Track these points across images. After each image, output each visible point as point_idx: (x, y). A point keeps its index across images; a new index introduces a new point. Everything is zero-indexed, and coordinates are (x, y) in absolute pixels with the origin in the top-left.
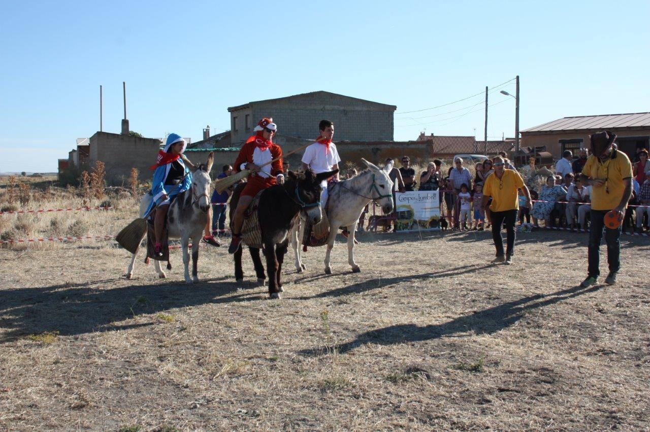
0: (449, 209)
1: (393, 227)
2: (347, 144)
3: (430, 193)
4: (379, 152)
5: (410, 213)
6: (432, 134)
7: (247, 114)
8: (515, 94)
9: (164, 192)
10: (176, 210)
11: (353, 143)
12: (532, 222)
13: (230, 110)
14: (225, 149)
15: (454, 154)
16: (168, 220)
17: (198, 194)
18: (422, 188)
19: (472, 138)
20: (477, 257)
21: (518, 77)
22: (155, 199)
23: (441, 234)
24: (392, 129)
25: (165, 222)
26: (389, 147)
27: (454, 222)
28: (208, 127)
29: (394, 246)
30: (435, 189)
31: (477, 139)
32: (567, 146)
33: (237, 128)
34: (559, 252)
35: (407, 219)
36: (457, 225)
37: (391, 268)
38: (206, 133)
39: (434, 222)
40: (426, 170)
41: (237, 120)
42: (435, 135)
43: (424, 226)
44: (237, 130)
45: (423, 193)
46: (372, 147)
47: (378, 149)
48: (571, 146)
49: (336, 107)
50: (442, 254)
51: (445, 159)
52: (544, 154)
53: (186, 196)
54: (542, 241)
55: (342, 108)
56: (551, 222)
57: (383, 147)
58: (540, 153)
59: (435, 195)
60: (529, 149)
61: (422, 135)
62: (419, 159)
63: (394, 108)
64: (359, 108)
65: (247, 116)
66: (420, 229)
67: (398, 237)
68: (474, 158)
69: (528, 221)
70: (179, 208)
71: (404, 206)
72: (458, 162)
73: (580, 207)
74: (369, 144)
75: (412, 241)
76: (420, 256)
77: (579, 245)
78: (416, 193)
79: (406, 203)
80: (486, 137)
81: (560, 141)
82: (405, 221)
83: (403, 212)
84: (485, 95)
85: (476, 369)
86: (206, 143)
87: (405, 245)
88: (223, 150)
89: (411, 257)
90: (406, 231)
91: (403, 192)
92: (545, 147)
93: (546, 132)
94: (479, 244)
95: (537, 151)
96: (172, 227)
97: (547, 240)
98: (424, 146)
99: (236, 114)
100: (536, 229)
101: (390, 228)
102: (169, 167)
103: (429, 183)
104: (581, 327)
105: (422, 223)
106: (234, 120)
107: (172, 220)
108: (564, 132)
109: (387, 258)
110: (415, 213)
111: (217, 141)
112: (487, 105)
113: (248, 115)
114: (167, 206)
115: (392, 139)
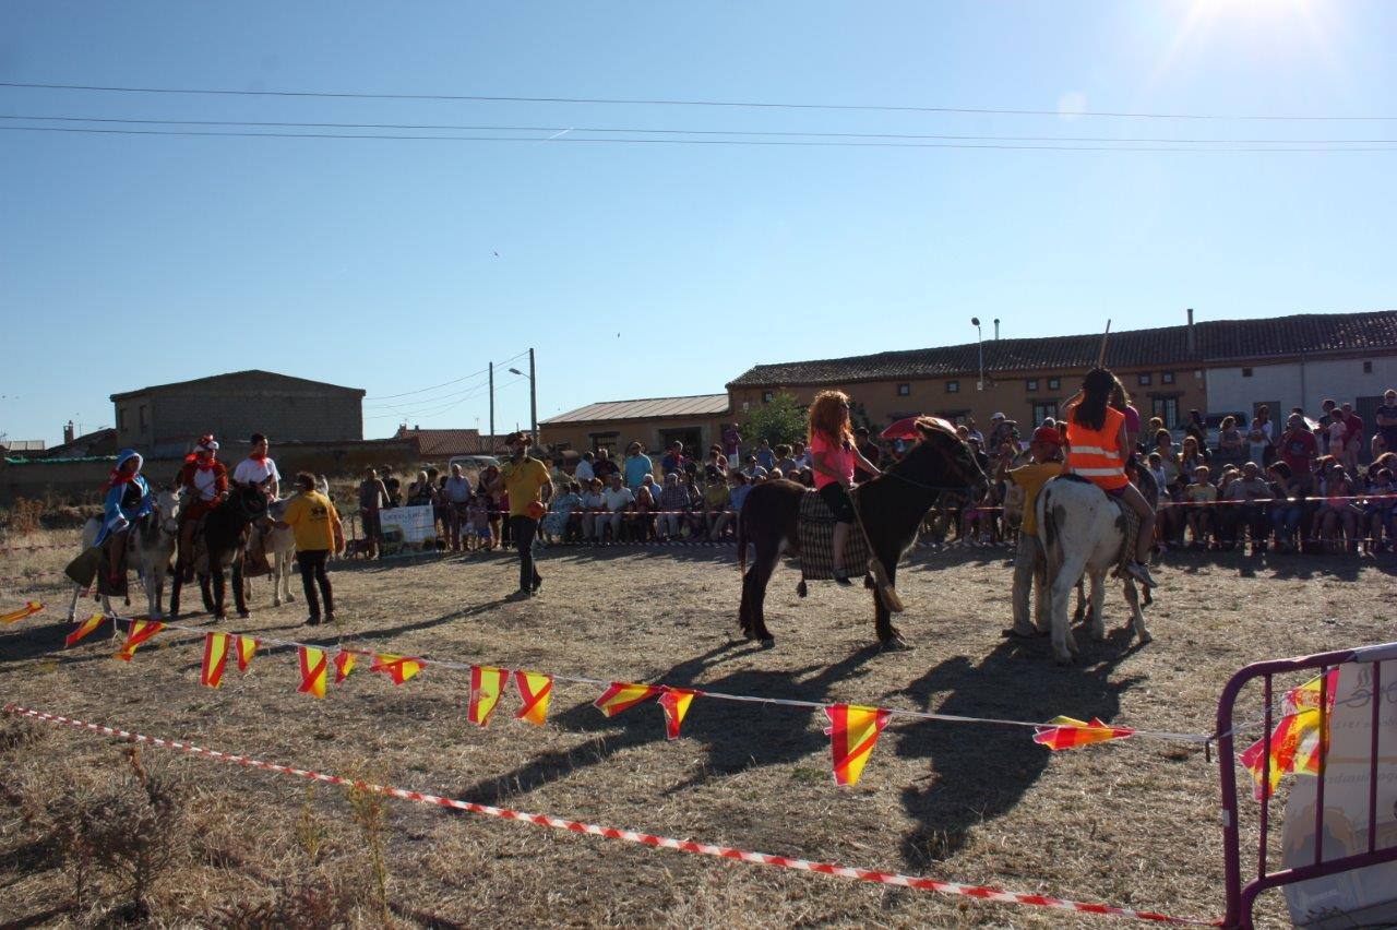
0: (446, 528)
1: (377, 553)
2: (295, 445)
3: (422, 509)
4: (343, 456)
5: (398, 535)
6: (417, 427)
7: (143, 404)
8: (529, 373)
9: (122, 516)
10: (138, 536)
11: (306, 444)
12: (545, 537)
13: (114, 398)
14: (112, 457)
15: (449, 456)
16: (127, 549)
17: (164, 517)
18: (411, 503)
19: (475, 432)
20: (480, 577)
21: (532, 351)
22: (111, 524)
23: (439, 558)
24: (361, 423)
25: (124, 550)
26: (357, 448)
27: (453, 544)
28: (70, 422)
29: (382, 573)
30: (426, 503)
31: (481, 433)
32: (599, 441)
33: (125, 425)
34: (572, 567)
35: (395, 541)
36: (457, 547)
37: (384, 593)
38: (68, 433)
39: (428, 544)
40: (415, 481)
41: (125, 414)
42: (421, 428)
43: (416, 549)
44: (126, 430)
45: (413, 509)
46: (332, 449)
47: (342, 452)
48: (604, 441)
49: (278, 393)
50: (441, 576)
51: (437, 462)
52: (568, 453)
53: (151, 520)
54: (554, 558)
55: (286, 395)
56: (566, 537)
57: (350, 448)
58: (564, 452)
59: (428, 510)
60: (549, 447)
61: (402, 430)
62: (401, 465)
63: (362, 393)
64: (310, 394)
65: (141, 408)
66: (413, 553)
67: (386, 563)
68: (476, 461)
69: (541, 537)
70: (142, 534)
71: (390, 526)
72: (455, 470)
73: (597, 518)
74: (328, 445)
75: (404, 566)
76: (416, 580)
77: (593, 560)
78: (402, 510)
79: (393, 522)
80: (492, 431)
81: (591, 435)
82: (392, 545)
83: (391, 533)
84: (488, 376)
85: (478, 653)
86: (73, 449)
87: (396, 571)
88: (109, 460)
89: (405, 581)
90: (395, 556)
91: (389, 509)
92: (569, 444)
93: (572, 422)
94: (484, 565)
95: (561, 450)
96: (132, 557)
97: (559, 557)
98: (407, 446)
99: (124, 405)
100: (551, 545)
101: (374, 554)
102: (124, 487)
103: (419, 496)
104: (576, 623)
105: (415, 546)
106: (120, 415)
107: (132, 548)
108: (595, 423)
109: (378, 585)
110: (405, 534)
111: (91, 446)
112: (491, 387)
113: (145, 406)
114: (126, 532)
115: (361, 436)
